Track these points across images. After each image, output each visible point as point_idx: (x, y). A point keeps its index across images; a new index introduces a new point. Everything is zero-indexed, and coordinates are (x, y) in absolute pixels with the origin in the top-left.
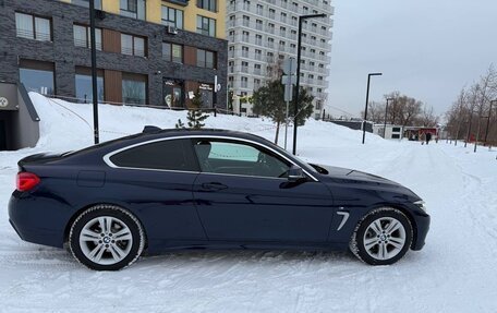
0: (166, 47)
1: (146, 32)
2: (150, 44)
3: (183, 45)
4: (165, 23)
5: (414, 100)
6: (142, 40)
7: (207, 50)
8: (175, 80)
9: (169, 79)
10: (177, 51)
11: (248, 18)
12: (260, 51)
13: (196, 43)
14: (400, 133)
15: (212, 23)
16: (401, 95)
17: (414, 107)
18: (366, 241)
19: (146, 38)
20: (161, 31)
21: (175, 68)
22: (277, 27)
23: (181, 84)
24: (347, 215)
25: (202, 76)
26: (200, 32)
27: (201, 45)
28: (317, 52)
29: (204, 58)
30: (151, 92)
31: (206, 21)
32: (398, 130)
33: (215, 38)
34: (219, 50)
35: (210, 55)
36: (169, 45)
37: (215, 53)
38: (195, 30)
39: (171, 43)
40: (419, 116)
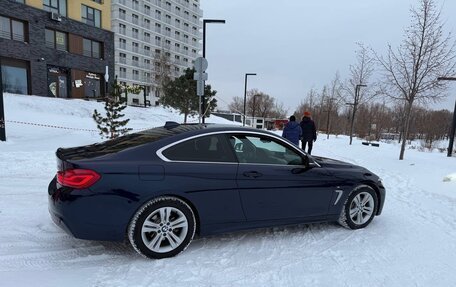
0: (49, 34)
1: (27, 17)
2: (30, 30)
3: (67, 33)
4: (48, 9)
5: (268, 97)
6: (21, 25)
7: (93, 40)
8: (60, 68)
9: (53, 66)
10: (61, 39)
11: (124, 11)
12: (137, 45)
13: (81, 32)
14: (263, 124)
15: (97, 14)
16: (259, 92)
17: (269, 103)
18: (351, 212)
19: (26, 23)
20: (43, 17)
21: (59, 56)
22: (152, 23)
23: (67, 73)
24: (341, 192)
25: (89, 65)
26: (85, 21)
27: (87, 34)
28: (190, 49)
29: (90, 48)
30: (34, 79)
31: (90, 11)
32: (261, 121)
33: (100, 29)
34: (105, 41)
35: (96, 46)
36: (53, 32)
37: (101, 43)
38: (80, 19)
39: (55, 30)
40: (272, 110)
